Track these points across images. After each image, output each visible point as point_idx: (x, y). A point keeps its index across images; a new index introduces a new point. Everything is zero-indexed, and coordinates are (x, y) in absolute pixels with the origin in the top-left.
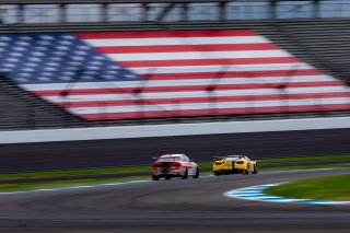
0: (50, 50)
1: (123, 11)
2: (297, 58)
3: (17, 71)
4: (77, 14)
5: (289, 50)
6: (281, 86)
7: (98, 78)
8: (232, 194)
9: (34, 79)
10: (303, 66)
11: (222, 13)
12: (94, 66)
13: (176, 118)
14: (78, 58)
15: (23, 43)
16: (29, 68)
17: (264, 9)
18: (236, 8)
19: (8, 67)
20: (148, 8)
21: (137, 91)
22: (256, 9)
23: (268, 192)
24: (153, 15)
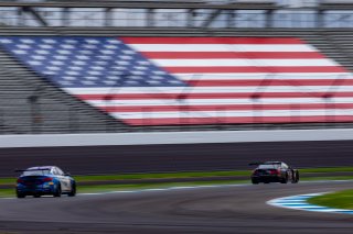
0: (96, 53)
1: (169, 17)
2: (344, 68)
3: (61, 74)
4: (123, 18)
5: (336, 59)
6: (327, 96)
7: (142, 83)
8: (276, 203)
9: (77, 83)
10: (351, 76)
11: (269, 20)
12: (139, 71)
13: (220, 125)
14: (122, 63)
15: (68, 46)
16: (73, 71)
17: (312, 18)
18: (284, 16)
19: (51, 70)
20: (195, 14)
21: (182, 97)
22: (304, 18)
23: (312, 201)
24: (199, 21)
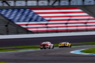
0: (23, 13)
1: (43, 3)
2: (90, 15)
3: (14, 19)
4: (30, 3)
5: (88, 13)
6: (86, 23)
7: (36, 21)
8: (72, 52)
9: (18, 21)
10: (92, 18)
11: (70, 3)
12: (35, 18)
13: (57, 31)
14: (30, 15)
15: (15, 11)
16: (17, 18)
17: (81, 2)
18: (73, 2)
19: (11, 18)
20: (49, 2)
21: (47, 24)
22: (79, 2)
23: (82, 52)
24: (51, 4)
